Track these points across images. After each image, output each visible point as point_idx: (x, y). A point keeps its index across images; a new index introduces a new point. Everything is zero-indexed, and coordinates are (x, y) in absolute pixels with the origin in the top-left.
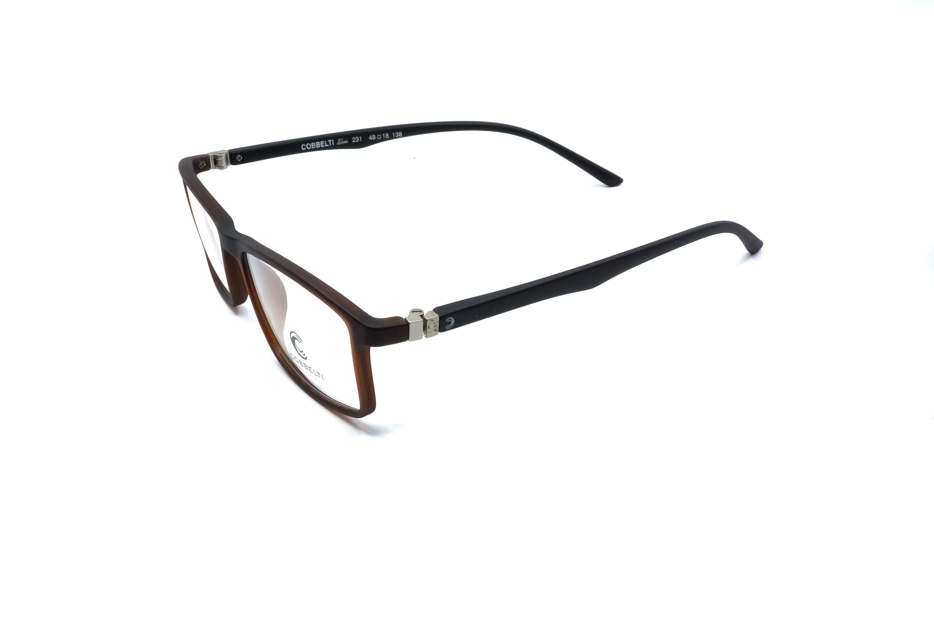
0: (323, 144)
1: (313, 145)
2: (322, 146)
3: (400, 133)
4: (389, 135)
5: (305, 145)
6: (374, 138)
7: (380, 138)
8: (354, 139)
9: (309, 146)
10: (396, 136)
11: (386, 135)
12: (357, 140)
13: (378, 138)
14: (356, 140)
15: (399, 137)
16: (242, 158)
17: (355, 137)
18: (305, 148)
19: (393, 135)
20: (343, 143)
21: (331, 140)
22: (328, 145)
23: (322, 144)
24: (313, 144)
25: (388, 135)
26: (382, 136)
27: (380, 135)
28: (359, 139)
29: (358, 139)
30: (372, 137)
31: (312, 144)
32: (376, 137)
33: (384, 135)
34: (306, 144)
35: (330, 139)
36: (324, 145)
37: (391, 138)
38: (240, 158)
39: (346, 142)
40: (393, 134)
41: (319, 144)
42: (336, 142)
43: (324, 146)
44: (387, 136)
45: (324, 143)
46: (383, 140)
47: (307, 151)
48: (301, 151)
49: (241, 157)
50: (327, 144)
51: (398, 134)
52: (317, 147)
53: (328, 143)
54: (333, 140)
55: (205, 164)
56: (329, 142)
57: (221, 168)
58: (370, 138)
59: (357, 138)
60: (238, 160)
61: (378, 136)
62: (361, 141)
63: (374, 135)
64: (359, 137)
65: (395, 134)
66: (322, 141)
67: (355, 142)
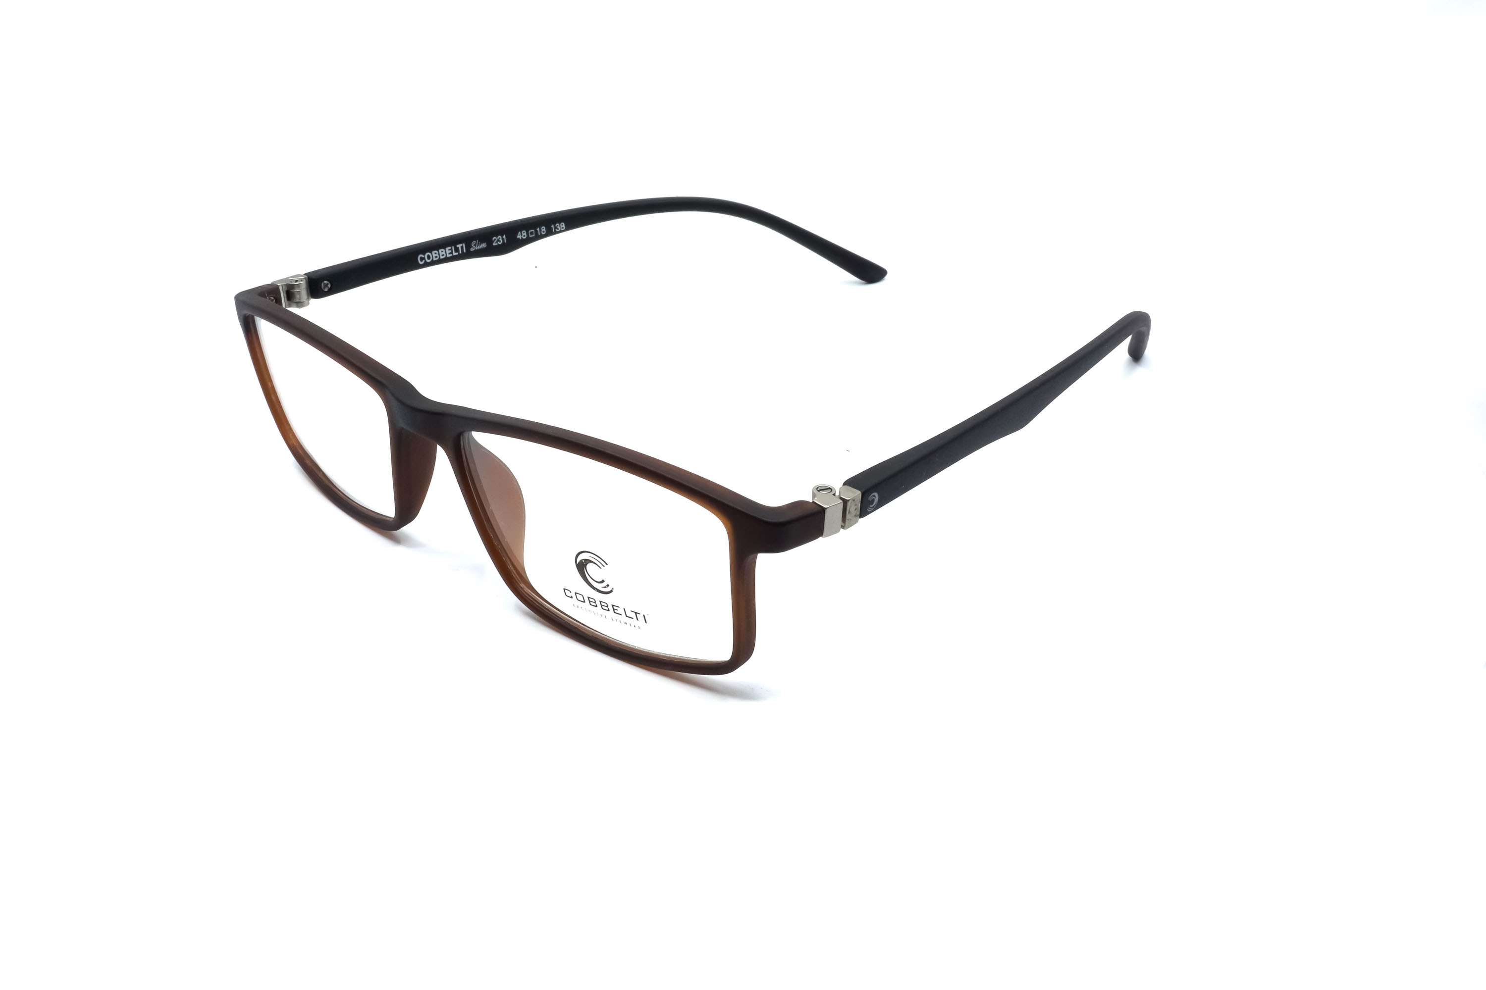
0: (450, 251)
1: (434, 255)
2: (449, 256)
3: (563, 225)
4: (546, 229)
5: (423, 256)
6: (524, 236)
7: (533, 235)
8: (495, 240)
9: (429, 257)
10: (557, 230)
11: (543, 230)
12: (500, 241)
13: (530, 236)
14: (498, 241)
15: (561, 231)
16: (329, 286)
17: (497, 237)
18: (424, 261)
19: (552, 228)
20: (479, 248)
21: (461, 245)
22: (457, 254)
23: (448, 252)
24: (436, 253)
25: (544, 230)
26: (536, 232)
27: (533, 230)
28: (503, 239)
29: (501, 240)
30: (521, 235)
31: (434, 252)
32: (527, 233)
33: (538, 229)
34: (424, 254)
35: (459, 244)
36: (452, 253)
37: (550, 233)
38: (326, 286)
39: (484, 245)
40: (553, 226)
41: (444, 253)
42: (468, 246)
43: (451, 255)
44: (544, 232)
45: (451, 249)
46: (538, 237)
47: (426, 265)
48: (417, 266)
49: (328, 284)
50: (455, 252)
51: (560, 227)
52: (442, 257)
53: (457, 250)
54: (464, 245)
55: (274, 301)
56: (458, 248)
58: (518, 237)
59: (499, 238)
60: (324, 289)
61: (530, 231)
62: (505, 242)
63: (523, 230)
64: (502, 236)
65: (554, 226)
66: (448, 247)
67: (496, 244)
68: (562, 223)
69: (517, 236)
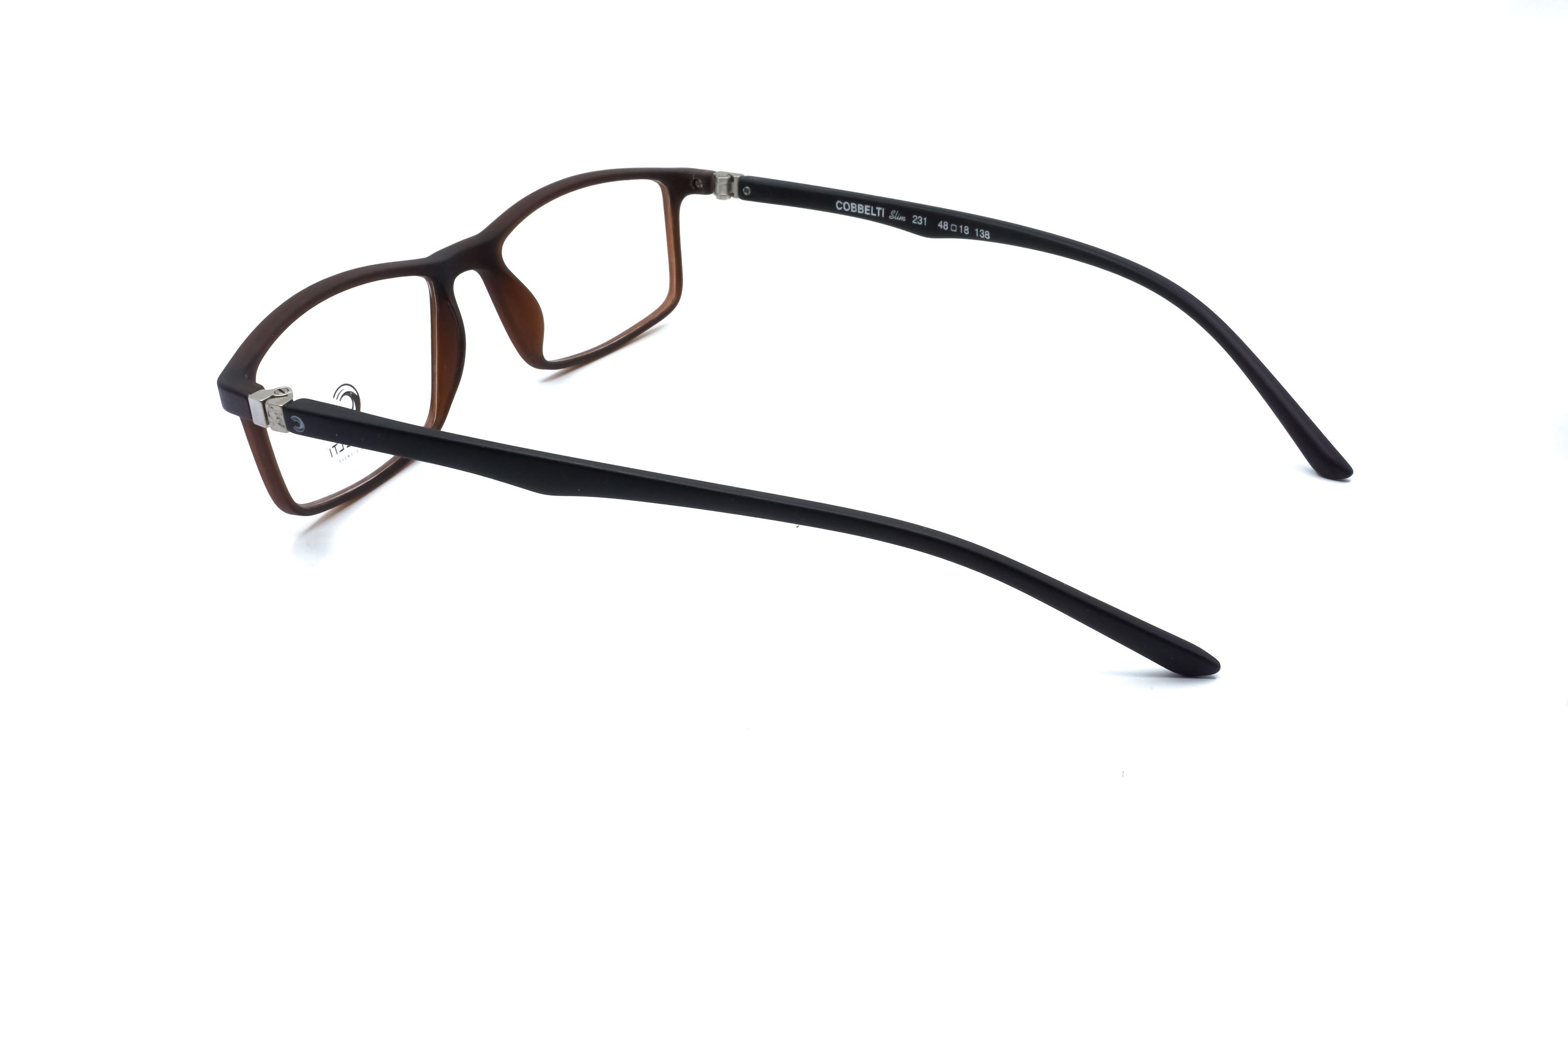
0: (869, 210)
1: (853, 206)
2: (866, 213)
3: (987, 234)
4: (969, 230)
5: (841, 203)
6: (945, 227)
7: (956, 231)
8: (915, 218)
9: (847, 207)
10: (981, 236)
11: (965, 230)
12: (920, 222)
13: (952, 230)
14: (918, 220)
15: (984, 239)
16: (750, 192)
17: (918, 216)
18: (840, 209)
19: (976, 232)
20: (898, 219)
21: (880, 208)
22: (875, 215)
23: (866, 210)
24: (854, 206)
25: (967, 230)
26: (959, 229)
27: (956, 226)
28: (923, 221)
29: (921, 220)
30: (943, 225)
31: (852, 204)
32: (949, 226)
33: (961, 227)
34: (843, 202)
35: (879, 206)
36: (870, 212)
37: (972, 236)
38: (747, 191)
39: (903, 219)
40: (977, 230)
41: (862, 209)
42: (888, 213)
43: (868, 214)
44: (966, 231)
45: (870, 209)
46: (960, 235)
47: (843, 212)
48: (834, 210)
49: (749, 190)
50: (874, 213)
51: (984, 234)
52: (859, 212)
53: (875, 211)
54: (883, 210)
55: (702, 186)
56: (877, 210)
57: (720, 197)
58: (939, 225)
59: (920, 218)
60: (746, 193)
61: (952, 225)
62: (925, 224)
63: (946, 221)
64: (923, 218)
65: (979, 231)
66: (868, 204)
67: (916, 223)
68: (986, 231)
69: (938, 223)
